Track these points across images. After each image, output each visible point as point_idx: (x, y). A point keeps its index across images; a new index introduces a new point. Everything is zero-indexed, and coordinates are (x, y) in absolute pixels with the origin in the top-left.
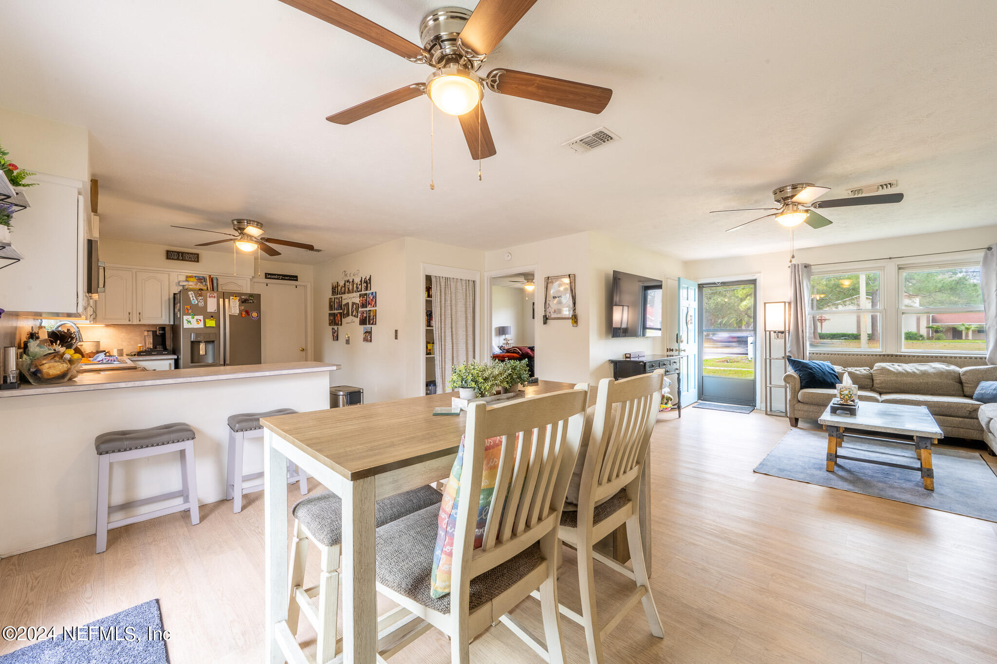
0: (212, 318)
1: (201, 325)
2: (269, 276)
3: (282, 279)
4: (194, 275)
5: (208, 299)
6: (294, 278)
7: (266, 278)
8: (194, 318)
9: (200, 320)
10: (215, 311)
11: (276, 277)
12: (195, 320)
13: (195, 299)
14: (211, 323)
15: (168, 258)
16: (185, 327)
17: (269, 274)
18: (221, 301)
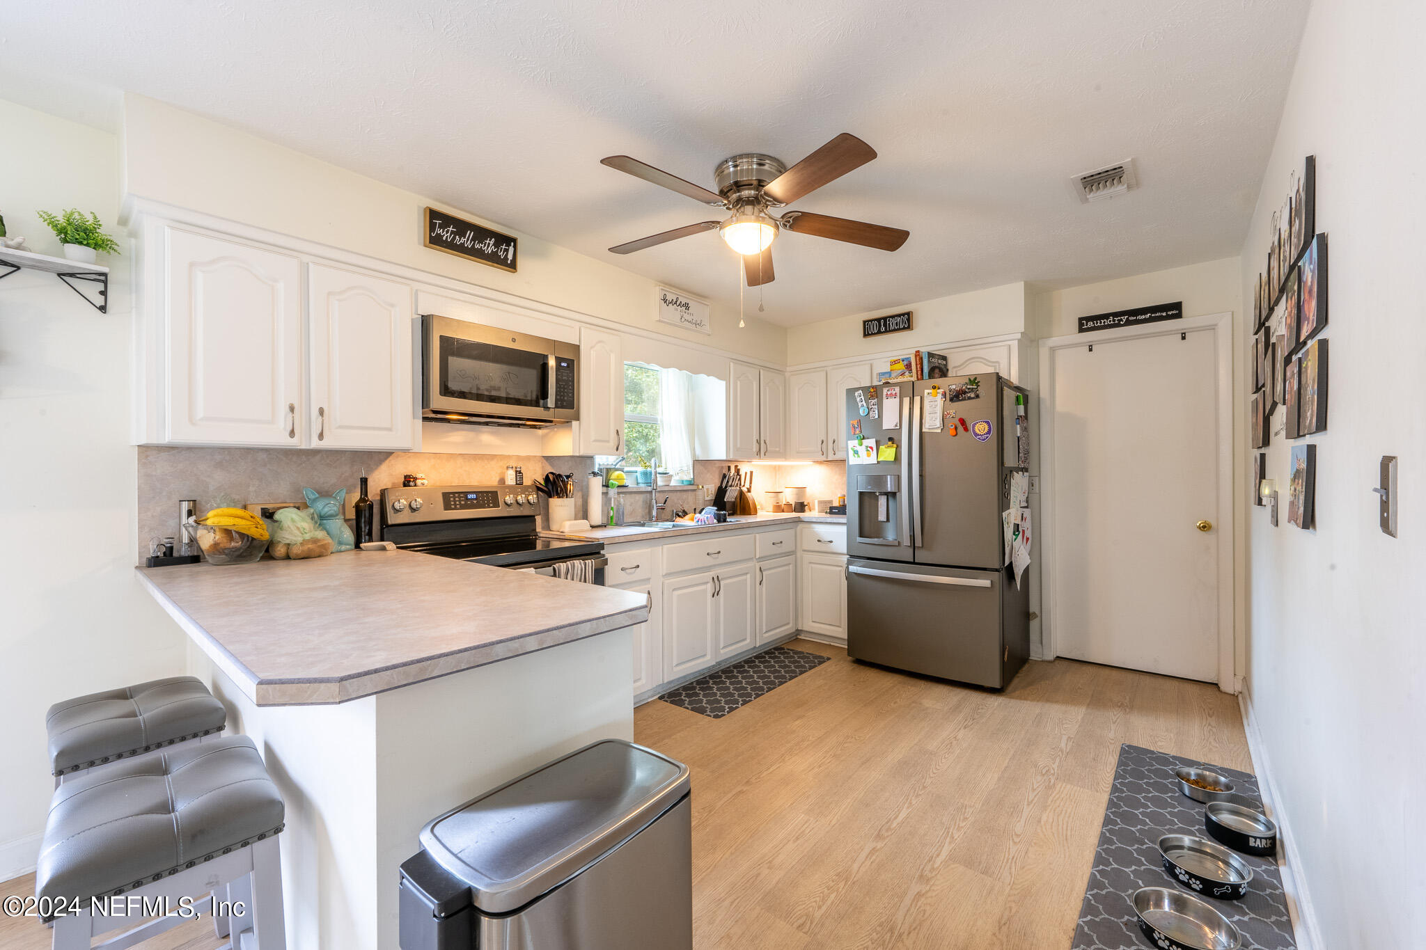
0: (890, 443)
1: (872, 459)
2: (1091, 324)
3: (1128, 323)
4: (900, 358)
5: (885, 401)
6: (1173, 310)
7: (1081, 330)
8: (861, 445)
9: (871, 448)
10: (896, 426)
11: (1110, 321)
12: (863, 447)
13: (865, 404)
14: (888, 453)
15: (866, 334)
16: (850, 464)
17: (1089, 319)
18: (906, 401)
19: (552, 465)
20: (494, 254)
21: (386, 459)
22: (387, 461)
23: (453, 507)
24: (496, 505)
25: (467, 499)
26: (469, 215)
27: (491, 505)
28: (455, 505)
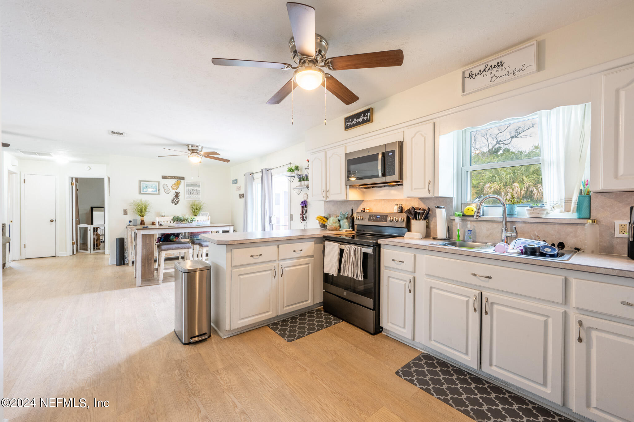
19: (424, 203)
20: (363, 120)
21: (362, 202)
22: (362, 203)
23: (371, 220)
24: (386, 221)
25: (376, 217)
26: (365, 107)
27: (384, 221)
28: (372, 219)
